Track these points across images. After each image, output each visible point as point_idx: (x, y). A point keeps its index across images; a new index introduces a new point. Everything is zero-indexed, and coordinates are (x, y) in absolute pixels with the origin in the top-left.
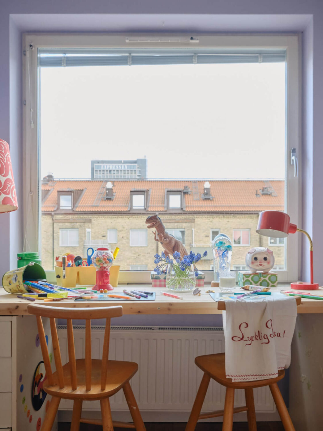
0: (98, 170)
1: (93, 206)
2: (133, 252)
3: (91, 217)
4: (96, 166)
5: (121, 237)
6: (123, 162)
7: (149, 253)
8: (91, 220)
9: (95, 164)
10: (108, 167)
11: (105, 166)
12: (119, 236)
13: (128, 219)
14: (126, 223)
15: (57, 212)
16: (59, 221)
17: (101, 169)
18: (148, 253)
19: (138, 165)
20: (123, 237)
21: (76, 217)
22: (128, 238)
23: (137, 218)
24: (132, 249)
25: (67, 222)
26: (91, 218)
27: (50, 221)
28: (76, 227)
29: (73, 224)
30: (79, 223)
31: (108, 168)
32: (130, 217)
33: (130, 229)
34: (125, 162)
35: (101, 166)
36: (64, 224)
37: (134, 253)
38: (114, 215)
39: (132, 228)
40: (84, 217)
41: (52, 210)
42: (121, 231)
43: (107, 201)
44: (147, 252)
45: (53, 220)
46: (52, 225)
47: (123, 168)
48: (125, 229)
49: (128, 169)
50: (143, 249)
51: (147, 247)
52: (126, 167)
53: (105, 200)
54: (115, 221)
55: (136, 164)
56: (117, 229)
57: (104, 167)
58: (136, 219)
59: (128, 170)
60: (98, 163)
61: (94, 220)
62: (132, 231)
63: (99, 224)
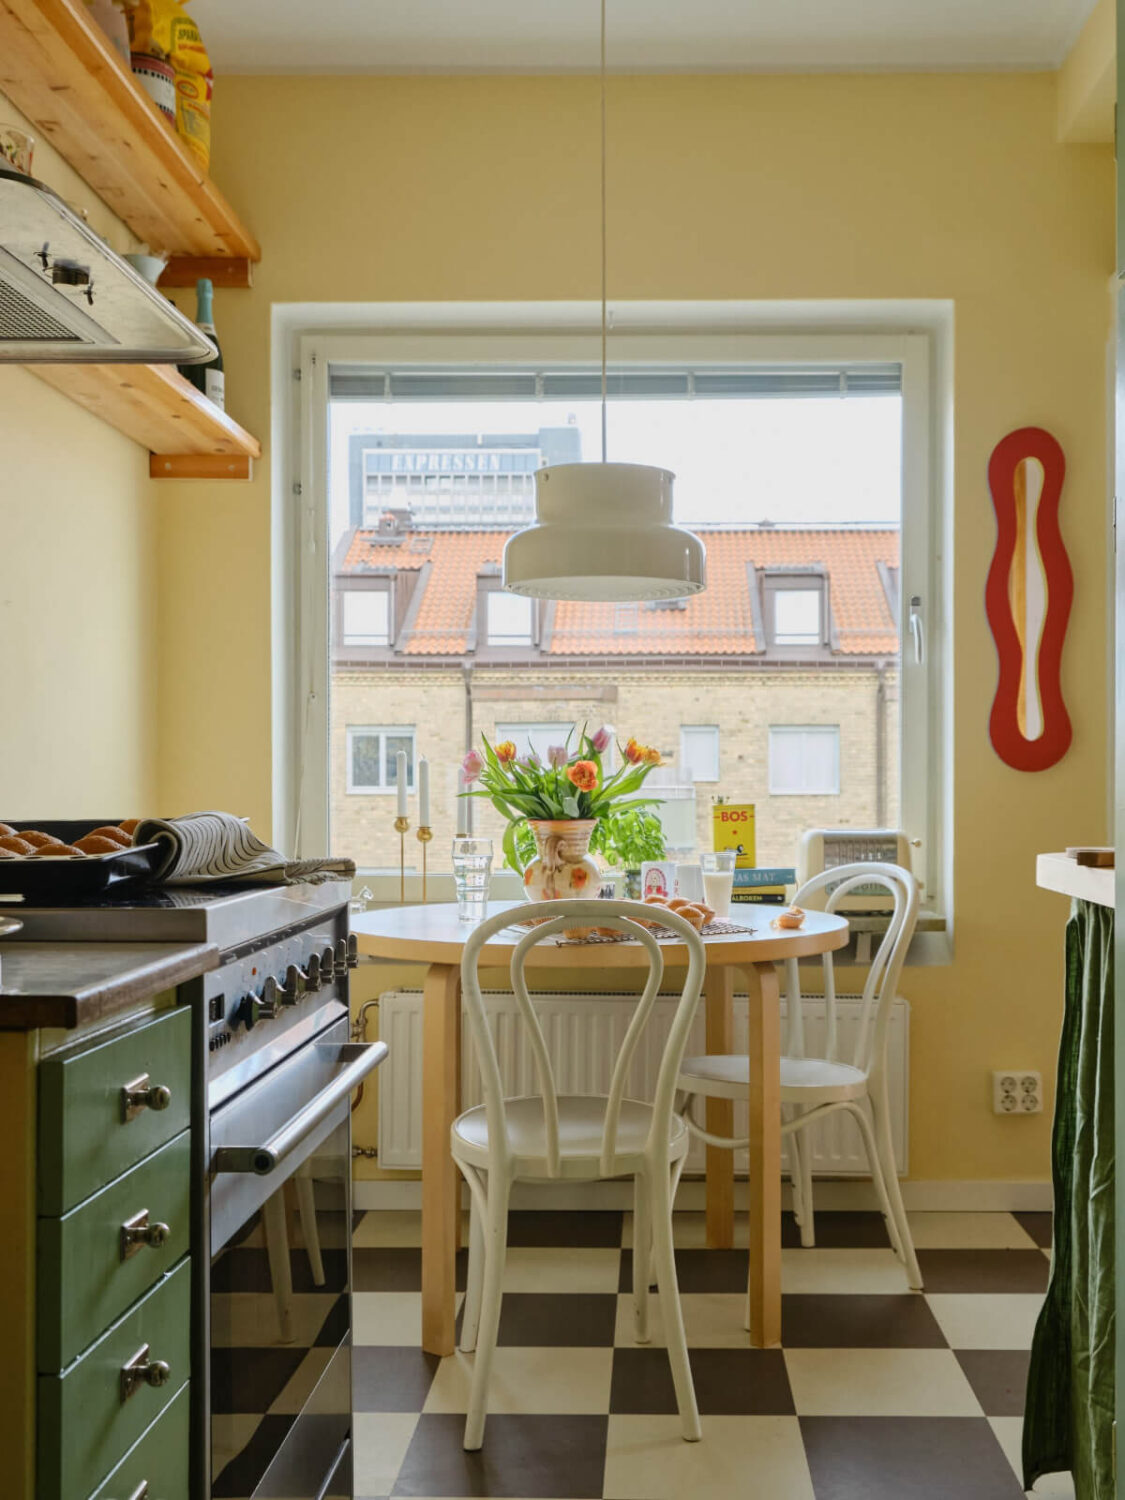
0: (380, 475)
1: (616, 636)
2: (783, 816)
3: (615, 679)
4: (369, 456)
5: (736, 756)
6: (480, 441)
7: (847, 821)
8: (616, 687)
9: (366, 451)
10: (421, 461)
11: (409, 460)
12: (724, 752)
13: (764, 684)
14: (753, 700)
15: (479, 659)
16: (497, 694)
17: (391, 470)
18: (841, 821)
19: (543, 454)
20: (740, 757)
21: (556, 678)
22: (762, 762)
23: (799, 683)
24: (778, 803)
25: (528, 700)
26: (616, 683)
27: (459, 694)
28: (566, 720)
29: (552, 706)
30: (580, 703)
31: (418, 467)
32: (769, 678)
33: (772, 726)
34: (491, 442)
35: (391, 457)
36: (513, 704)
37: (785, 821)
38: (708, 672)
39: (781, 722)
40: (590, 679)
41: (462, 651)
42: (732, 733)
43: (659, 613)
44: (838, 817)
45: (469, 692)
46: (463, 709)
47: (480, 467)
48: (750, 726)
49: (501, 469)
50: (822, 803)
51: (838, 796)
52: (495, 461)
53: (653, 611)
54: (707, 691)
55: (538, 451)
56: (717, 726)
57: (403, 461)
58: (796, 686)
59: (504, 473)
60: (379, 445)
61: (629, 692)
62: (775, 733)
63: (645, 704)
